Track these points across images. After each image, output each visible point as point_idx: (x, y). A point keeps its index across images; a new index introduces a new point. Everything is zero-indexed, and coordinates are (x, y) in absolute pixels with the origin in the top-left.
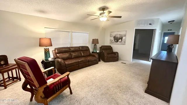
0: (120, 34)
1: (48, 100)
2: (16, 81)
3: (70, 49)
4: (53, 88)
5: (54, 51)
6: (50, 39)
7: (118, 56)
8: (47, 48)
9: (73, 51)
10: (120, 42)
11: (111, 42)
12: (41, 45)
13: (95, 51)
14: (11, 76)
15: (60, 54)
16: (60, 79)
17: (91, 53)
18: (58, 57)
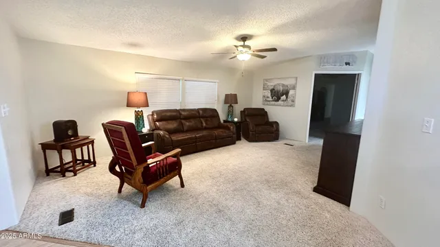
0: (283, 85)
1: (148, 188)
2: (88, 166)
3: (180, 114)
4: (156, 171)
5: (150, 117)
6: (146, 93)
7: (278, 130)
8: (140, 110)
9: (187, 118)
10: (283, 101)
11: (266, 100)
12: (129, 105)
13: (230, 120)
14: (79, 157)
15: (161, 123)
16: (166, 158)
17: (222, 122)
18: (157, 128)
